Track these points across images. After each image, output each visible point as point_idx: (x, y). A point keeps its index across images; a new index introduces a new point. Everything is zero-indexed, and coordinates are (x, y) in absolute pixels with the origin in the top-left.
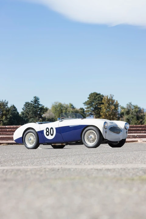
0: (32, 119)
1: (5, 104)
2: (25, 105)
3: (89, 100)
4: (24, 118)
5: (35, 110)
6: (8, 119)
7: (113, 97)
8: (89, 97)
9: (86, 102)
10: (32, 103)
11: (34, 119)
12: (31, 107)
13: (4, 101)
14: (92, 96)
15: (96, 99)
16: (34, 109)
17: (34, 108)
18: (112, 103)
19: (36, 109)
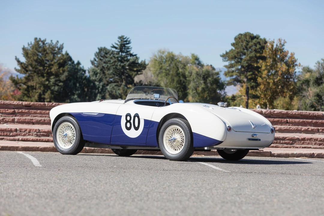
0: (114, 85)
1: (56, 49)
2: (98, 54)
3: (234, 48)
4: (97, 83)
5: (120, 65)
6: (61, 84)
7: (285, 44)
8: (234, 41)
9: (227, 53)
10: (114, 49)
11: (116, 86)
12: (111, 58)
13: (54, 42)
14: (240, 40)
15: (250, 47)
16: (119, 63)
17: (119, 61)
18: (282, 59)
19: (122, 64)
